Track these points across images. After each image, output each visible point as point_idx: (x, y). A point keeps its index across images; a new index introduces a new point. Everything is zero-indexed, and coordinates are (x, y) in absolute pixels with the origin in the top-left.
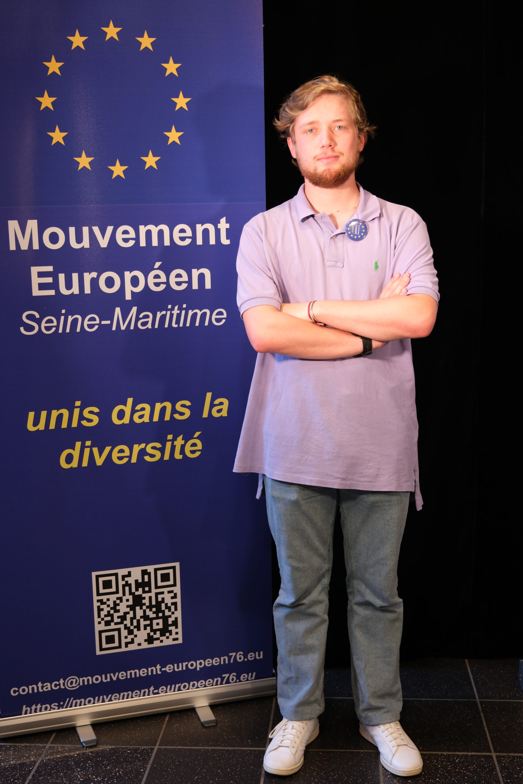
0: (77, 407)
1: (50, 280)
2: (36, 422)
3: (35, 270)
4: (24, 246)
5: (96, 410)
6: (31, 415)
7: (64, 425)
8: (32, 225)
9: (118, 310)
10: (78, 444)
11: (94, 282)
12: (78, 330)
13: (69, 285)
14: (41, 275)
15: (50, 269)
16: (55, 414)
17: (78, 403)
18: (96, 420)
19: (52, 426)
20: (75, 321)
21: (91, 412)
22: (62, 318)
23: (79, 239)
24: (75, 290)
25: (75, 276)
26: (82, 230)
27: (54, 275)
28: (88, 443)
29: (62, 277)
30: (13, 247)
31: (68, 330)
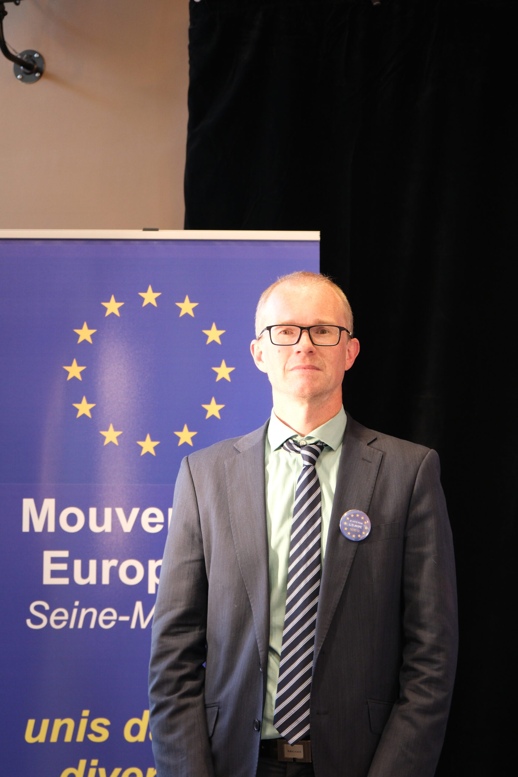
0: (85, 717)
1: (63, 567)
2: (36, 733)
3: (48, 555)
4: (39, 528)
5: (106, 722)
6: (31, 723)
7: (68, 738)
8: (49, 504)
9: (139, 605)
10: (83, 763)
11: (114, 571)
12: (92, 626)
13: (85, 574)
14: (54, 560)
15: (65, 554)
16: (58, 723)
17: (86, 713)
18: (105, 734)
19: (54, 738)
20: (89, 616)
21: (100, 725)
22: (75, 611)
23: (100, 521)
24: (92, 579)
25: (93, 564)
26: (103, 513)
27: (69, 561)
28: (95, 762)
29: (78, 564)
30: (26, 528)
31: (80, 626)
